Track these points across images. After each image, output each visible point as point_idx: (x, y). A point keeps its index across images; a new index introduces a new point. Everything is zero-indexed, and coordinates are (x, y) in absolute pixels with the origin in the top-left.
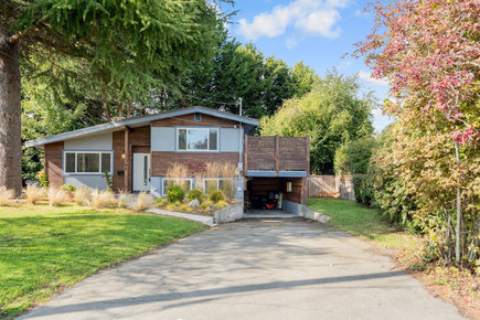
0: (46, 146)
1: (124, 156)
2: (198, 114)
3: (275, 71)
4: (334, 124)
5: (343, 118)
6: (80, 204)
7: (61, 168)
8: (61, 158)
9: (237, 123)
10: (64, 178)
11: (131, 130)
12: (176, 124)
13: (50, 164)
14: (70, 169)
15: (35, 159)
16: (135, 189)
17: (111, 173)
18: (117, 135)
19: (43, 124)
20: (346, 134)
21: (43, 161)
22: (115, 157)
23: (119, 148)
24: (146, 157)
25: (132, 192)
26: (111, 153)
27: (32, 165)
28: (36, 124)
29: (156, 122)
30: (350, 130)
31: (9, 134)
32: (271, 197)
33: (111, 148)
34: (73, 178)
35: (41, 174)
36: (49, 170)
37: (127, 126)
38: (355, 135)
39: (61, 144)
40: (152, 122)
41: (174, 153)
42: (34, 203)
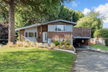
0: (20, 30)
1: (40, 33)
2: (60, 21)
3: (73, 12)
4: (93, 25)
5: (96, 23)
6: (32, 46)
7: (24, 36)
8: (24, 33)
9: (71, 24)
10: (25, 39)
11: (42, 26)
12: (55, 24)
13: (21, 35)
14: (26, 36)
15: (17, 34)
16: (43, 42)
17: (37, 37)
18: (39, 27)
19: (18, 25)
20: (97, 27)
21: (19, 35)
22: (38, 33)
23: (39, 31)
24: (46, 33)
25: (42, 42)
26: (37, 32)
27: (16, 35)
28: (17, 25)
29: (49, 24)
30: (98, 26)
31: (11, 26)
32: (76, 44)
33: (37, 31)
34: (27, 39)
35: (19, 38)
36: (21, 37)
37: (41, 25)
38: (99, 27)
39: (24, 30)
40: (48, 24)
41: (54, 32)
42: (19, 46)
